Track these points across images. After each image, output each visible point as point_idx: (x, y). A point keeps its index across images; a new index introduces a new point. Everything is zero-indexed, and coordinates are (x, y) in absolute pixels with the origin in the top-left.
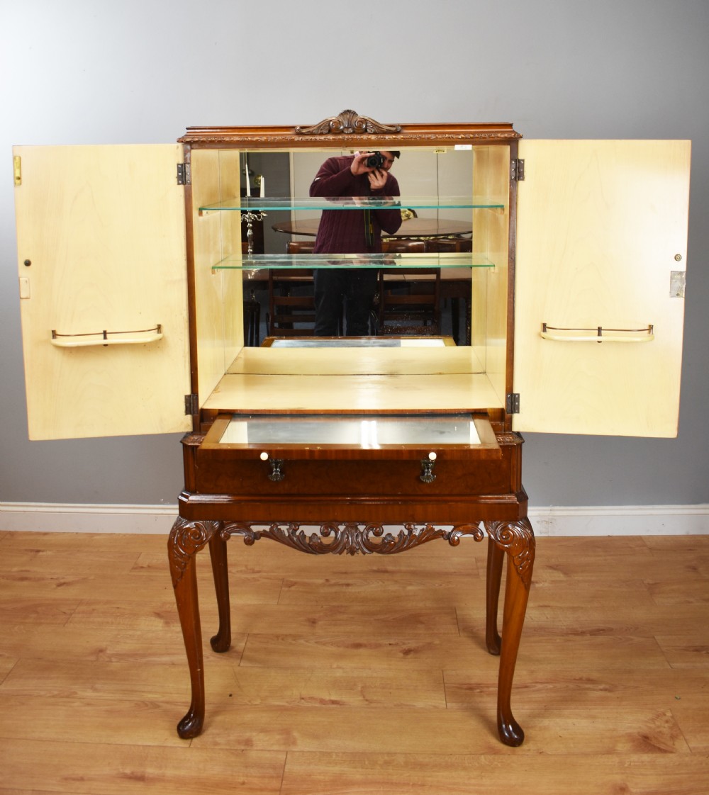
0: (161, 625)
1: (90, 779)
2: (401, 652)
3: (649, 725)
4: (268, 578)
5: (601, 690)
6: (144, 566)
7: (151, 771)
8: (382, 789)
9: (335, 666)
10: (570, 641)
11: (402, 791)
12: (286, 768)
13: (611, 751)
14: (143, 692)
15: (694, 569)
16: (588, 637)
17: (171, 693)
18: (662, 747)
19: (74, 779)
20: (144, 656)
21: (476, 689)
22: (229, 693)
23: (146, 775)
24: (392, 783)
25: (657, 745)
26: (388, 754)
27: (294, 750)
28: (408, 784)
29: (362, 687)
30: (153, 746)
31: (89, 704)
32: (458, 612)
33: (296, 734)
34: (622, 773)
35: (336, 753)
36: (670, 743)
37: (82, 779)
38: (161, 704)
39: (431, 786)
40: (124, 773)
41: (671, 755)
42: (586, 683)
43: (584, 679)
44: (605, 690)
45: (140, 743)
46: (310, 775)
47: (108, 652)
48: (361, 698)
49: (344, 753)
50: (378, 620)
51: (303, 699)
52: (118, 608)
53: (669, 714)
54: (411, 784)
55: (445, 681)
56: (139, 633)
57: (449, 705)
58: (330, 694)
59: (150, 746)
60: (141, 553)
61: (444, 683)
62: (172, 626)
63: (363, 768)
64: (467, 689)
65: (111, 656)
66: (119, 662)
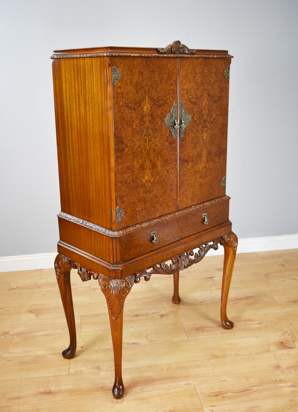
0: (34, 316)
1: (23, 397)
2: (159, 316)
3: (282, 337)
4: (82, 288)
5: (256, 324)
6: (15, 288)
7: (53, 389)
9: (129, 326)
10: (236, 303)
11: (180, 381)
13: (268, 351)
16: (244, 300)
17: (51, 349)
18: (290, 346)
19: (14, 399)
20: (30, 333)
21: (199, 330)
22: (81, 346)
23: (52, 391)
24: (174, 378)
25: (288, 346)
26: (168, 364)
28: (181, 377)
29: (146, 335)
30: (50, 376)
31: (9, 361)
34: (276, 360)
35: (142, 367)
36: (293, 344)
37: (19, 398)
38: (46, 355)
39: (192, 376)
40: (40, 392)
41: (295, 349)
42: (249, 322)
43: (247, 320)
44: (258, 324)
45: (43, 376)
46: (134, 379)
47: (10, 333)
48: (146, 340)
49: (146, 367)
50: (143, 302)
52: (8, 310)
53: (289, 332)
54: (183, 376)
56: (23, 322)
57: (189, 338)
58: (131, 340)
59: (49, 377)
60: (11, 281)
61: (184, 329)
62: (41, 316)
63: (158, 372)
64: (195, 330)
65: (12, 335)
66: (18, 337)
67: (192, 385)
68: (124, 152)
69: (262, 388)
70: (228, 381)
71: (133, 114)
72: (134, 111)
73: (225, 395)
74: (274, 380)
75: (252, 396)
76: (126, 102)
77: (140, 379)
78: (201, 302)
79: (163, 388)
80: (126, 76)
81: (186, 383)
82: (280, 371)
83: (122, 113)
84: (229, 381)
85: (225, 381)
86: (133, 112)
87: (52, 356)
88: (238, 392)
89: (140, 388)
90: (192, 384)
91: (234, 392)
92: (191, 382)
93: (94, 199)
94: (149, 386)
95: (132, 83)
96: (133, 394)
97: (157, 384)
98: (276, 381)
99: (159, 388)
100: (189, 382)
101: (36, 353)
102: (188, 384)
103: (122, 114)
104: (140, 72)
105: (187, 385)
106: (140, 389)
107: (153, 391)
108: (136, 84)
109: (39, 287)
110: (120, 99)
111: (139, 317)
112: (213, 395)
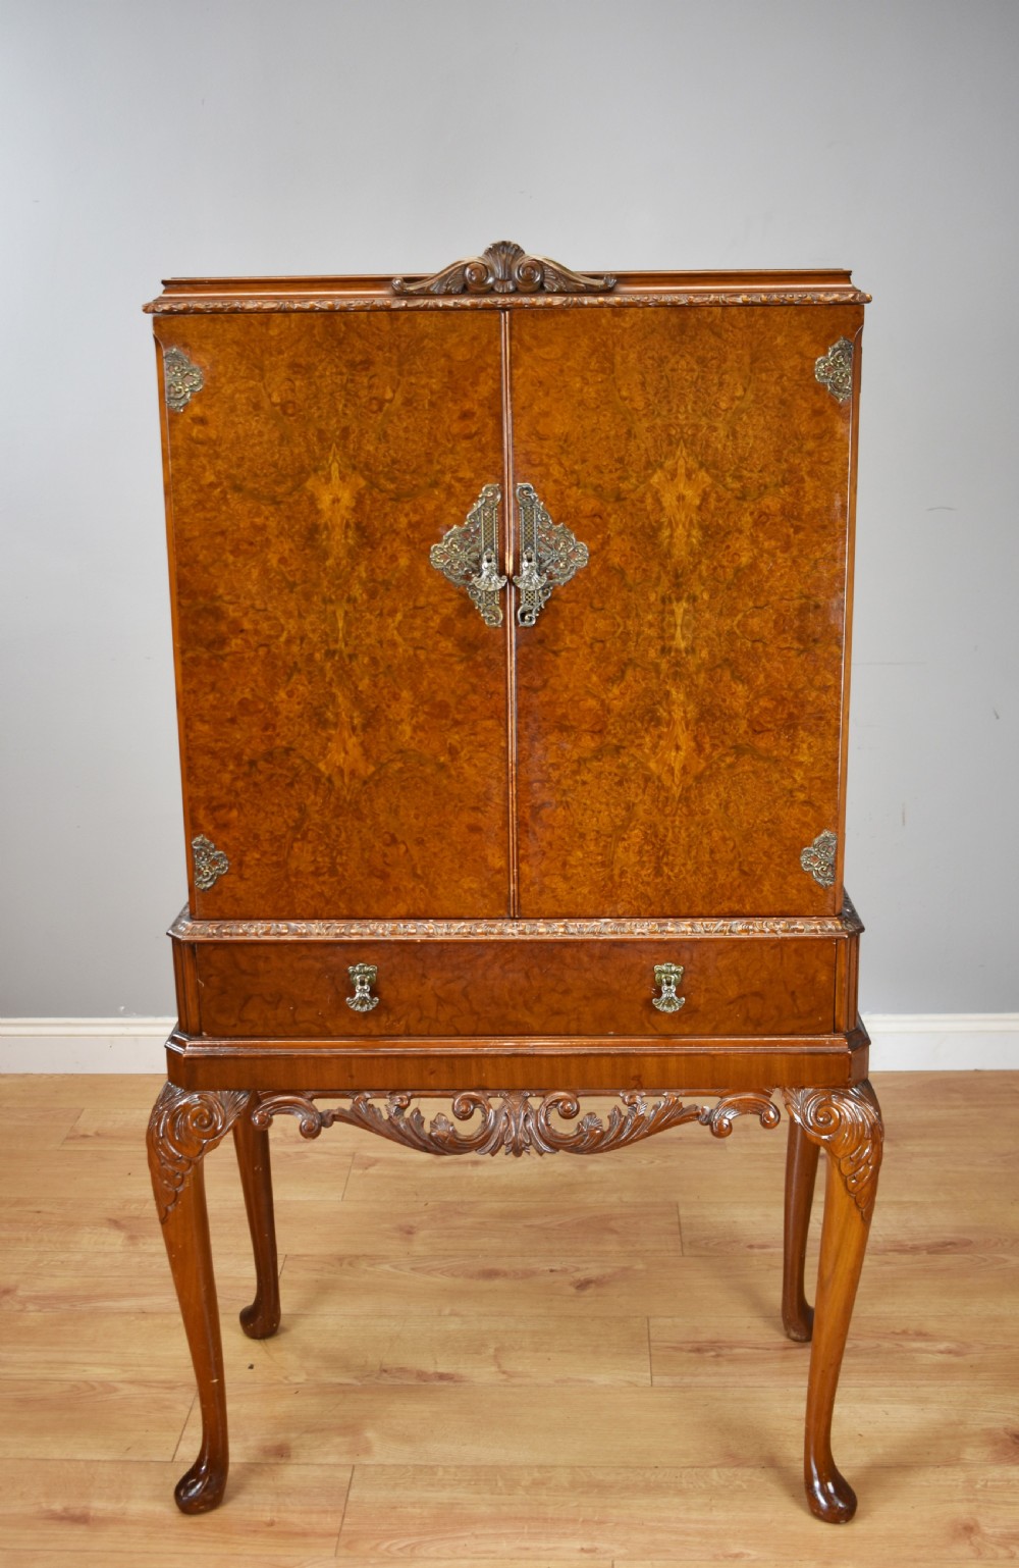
0: (120, 1242)
2: (571, 1284)
4: (325, 1153)
5: (941, 1352)
6: (89, 1133)
7: (99, 1506)
8: (526, 1530)
9: (447, 1311)
11: (565, 1534)
12: (351, 1494)
13: (952, 1462)
14: (85, 1364)
16: (924, 1255)
17: (139, 1366)
20: (88, 1298)
21: (707, 1351)
22: (248, 1363)
23: (92, 1513)
24: (545, 1520)
26: (540, 1467)
27: (367, 1462)
28: (575, 1521)
29: (496, 1350)
30: (105, 1461)
32: (682, 1212)
33: (370, 1434)
34: (969, 1500)
35: (444, 1467)
38: (116, 1385)
39: (617, 1524)
40: (50, 1511)
42: (914, 1340)
43: (910, 1332)
44: (949, 1352)
45: (79, 1456)
46: (395, 1508)
47: (20, 1293)
48: (494, 1369)
49: (458, 1467)
50: (531, 1226)
51: (385, 1371)
52: (39, 1212)
54: (581, 1519)
55: (652, 1338)
56: (78, 1257)
57: (656, 1379)
58: (436, 1363)
59: (99, 1461)
60: (83, 1110)
61: (649, 1341)
62: (144, 1244)
63: (492, 1494)
64: (690, 1351)
65: (24, 1301)
66: (40, 1311)
70: (753, 1558)
71: (267, 518)
72: (272, 508)
76: (233, 471)
78: (751, 1247)
79: (493, 1555)
80: (231, 380)
81: (586, 1545)
82: (971, 1544)
83: (212, 509)
84: (754, 1561)
85: (737, 1556)
87: (134, 1390)
89: (409, 1542)
90: (606, 1552)
92: (606, 1546)
94: (442, 1539)
95: (257, 407)
96: (372, 1561)
97: (476, 1537)
99: (476, 1552)
100: (597, 1544)
101: (85, 1371)
102: (592, 1551)
103: (213, 514)
104: (299, 366)
105: (585, 1555)
106: (406, 1546)
107: (449, 1559)
108: (278, 408)
111: (498, 1283)
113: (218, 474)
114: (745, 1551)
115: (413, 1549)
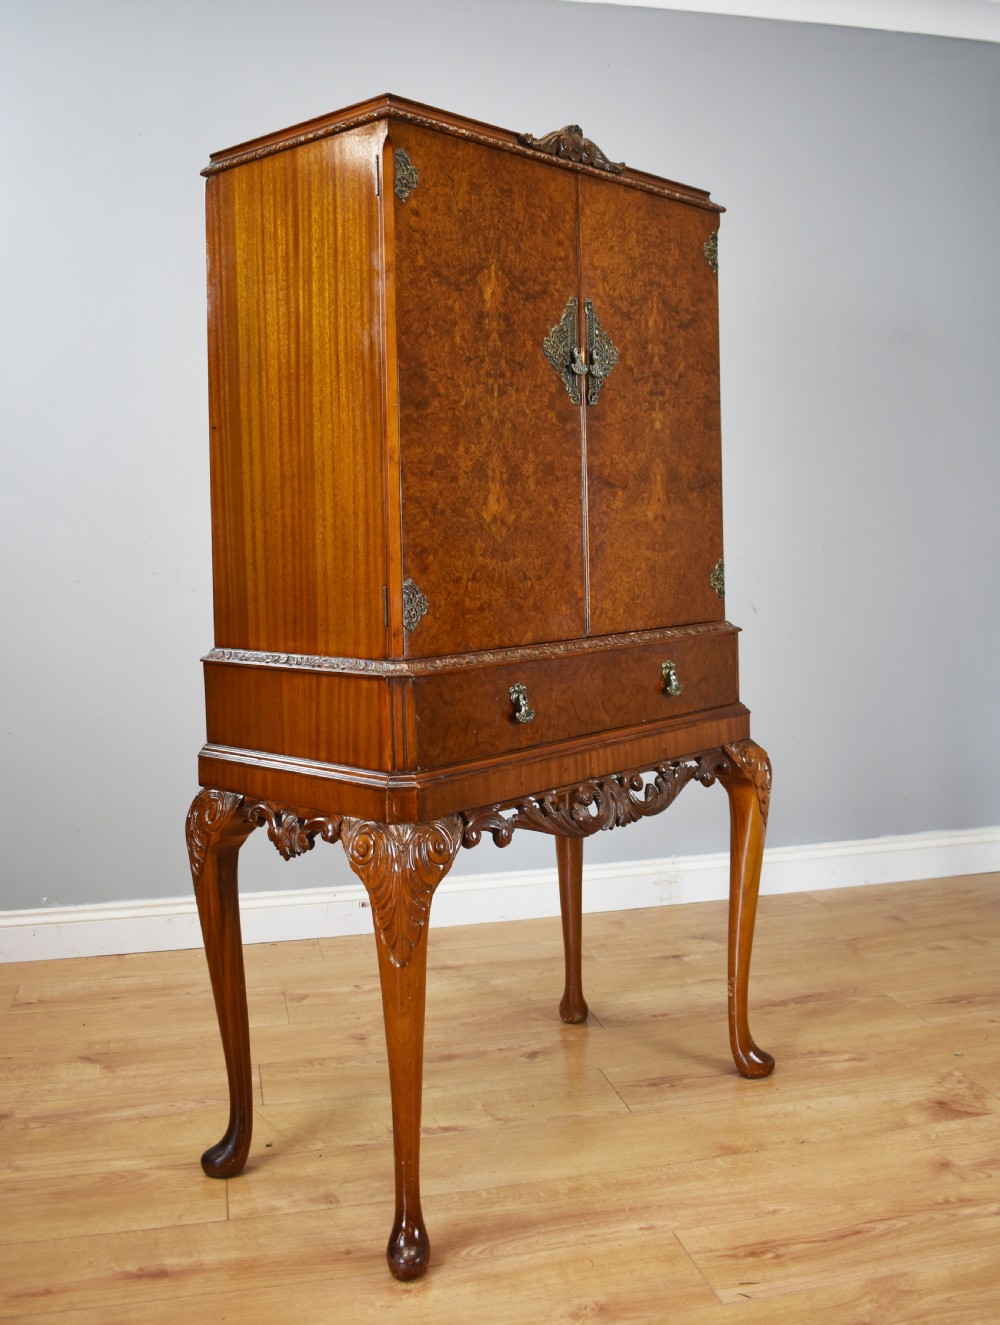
0: (98, 1071)
1: (65, 1290)
2: (522, 1056)
3: (937, 1089)
5: (847, 1060)
6: (33, 1001)
7: (172, 1262)
10: (768, 1013)
11: (619, 1220)
13: (902, 1126)
14: (106, 1160)
15: (897, 918)
17: (161, 1155)
18: (970, 1110)
19: (33, 1295)
20: (86, 1113)
21: (663, 1084)
23: (168, 1269)
24: (597, 1213)
25: (963, 1109)
26: (570, 1178)
28: (623, 1210)
29: (484, 1105)
30: (161, 1228)
31: (14, 1190)
34: (931, 1147)
35: (485, 1190)
36: (978, 1104)
37: (48, 1292)
38: (144, 1171)
39: (660, 1207)
40: (125, 1272)
41: (987, 1117)
42: (818, 1056)
43: (815, 1052)
44: (853, 1059)
45: (134, 1227)
46: (457, 1224)
47: (17, 1116)
48: (489, 1118)
49: (497, 1188)
50: (465, 1024)
52: (9, 1058)
53: (957, 1074)
54: (627, 1209)
56: (64, 1086)
57: (631, 1107)
59: (155, 1229)
60: (19, 986)
61: (610, 1083)
62: (122, 1070)
63: (539, 1202)
64: (648, 1086)
65: (26, 1121)
66: (44, 1127)
67: (665, 1229)
68: (429, 411)
69: (904, 1224)
70: (787, 1211)
71: (454, 301)
72: (457, 293)
73: (782, 1251)
74: (940, 1200)
75: (875, 1249)
76: (435, 259)
77: (480, 1224)
78: (654, 1016)
79: (566, 1244)
80: (435, 185)
81: (643, 1225)
82: (954, 1174)
83: (421, 288)
84: (790, 1213)
85: (774, 1212)
86: (455, 294)
87: (164, 1173)
88: (825, 1241)
89: (482, 1248)
90: (663, 1227)
91: (813, 1242)
92: (660, 1223)
93: (330, 573)
94: (514, 1240)
95: (450, 209)
96: (459, 1265)
97: (543, 1234)
98: (947, 1201)
99: (549, 1245)
100: (652, 1223)
101: (108, 1165)
102: (651, 1228)
103: (422, 293)
104: (474, 184)
105: (646, 1232)
106: (484, 1250)
107: (529, 1253)
108: (462, 214)
109: (115, 998)
110: (417, 246)
111: (457, 1062)
112: (741, 1252)
113: (426, 259)
114: (779, 1207)
115: (491, 1251)
